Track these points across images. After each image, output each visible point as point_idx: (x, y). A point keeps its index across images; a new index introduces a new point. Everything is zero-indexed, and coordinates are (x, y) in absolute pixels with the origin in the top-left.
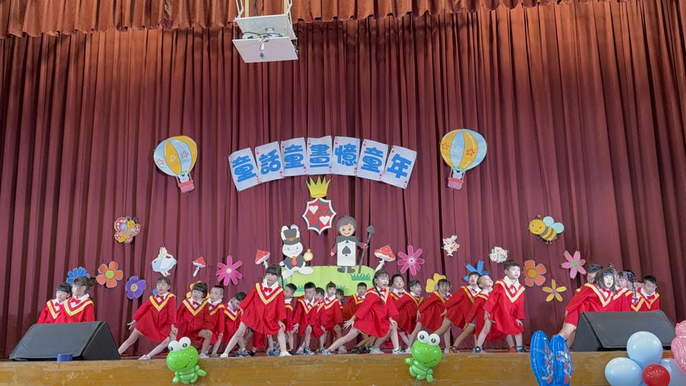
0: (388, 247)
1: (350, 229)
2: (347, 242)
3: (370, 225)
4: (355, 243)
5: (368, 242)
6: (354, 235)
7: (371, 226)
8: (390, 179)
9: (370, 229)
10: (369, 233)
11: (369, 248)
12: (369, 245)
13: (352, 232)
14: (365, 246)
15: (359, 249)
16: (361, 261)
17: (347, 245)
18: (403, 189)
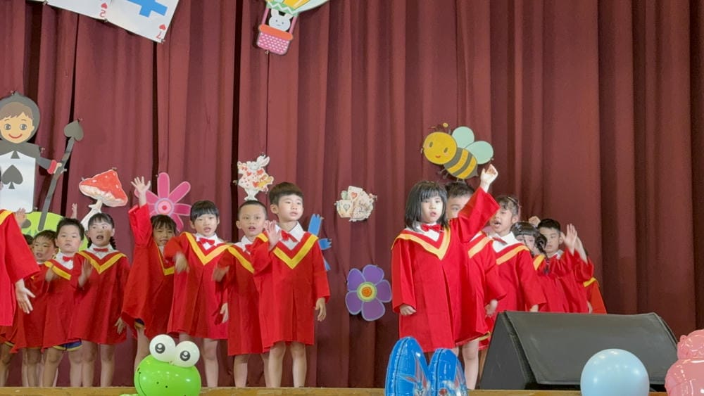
0: (112, 173)
1: (24, 127)
2: (15, 156)
3: (71, 120)
4: (33, 160)
5: (66, 158)
6: (32, 140)
7: (75, 123)
8: (127, 18)
9: (73, 130)
10: (68, 139)
11: (66, 175)
12: (67, 166)
13: (28, 134)
14: (57, 168)
15: (43, 175)
16: (47, 203)
17: (15, 163)
18: (155, 43)
